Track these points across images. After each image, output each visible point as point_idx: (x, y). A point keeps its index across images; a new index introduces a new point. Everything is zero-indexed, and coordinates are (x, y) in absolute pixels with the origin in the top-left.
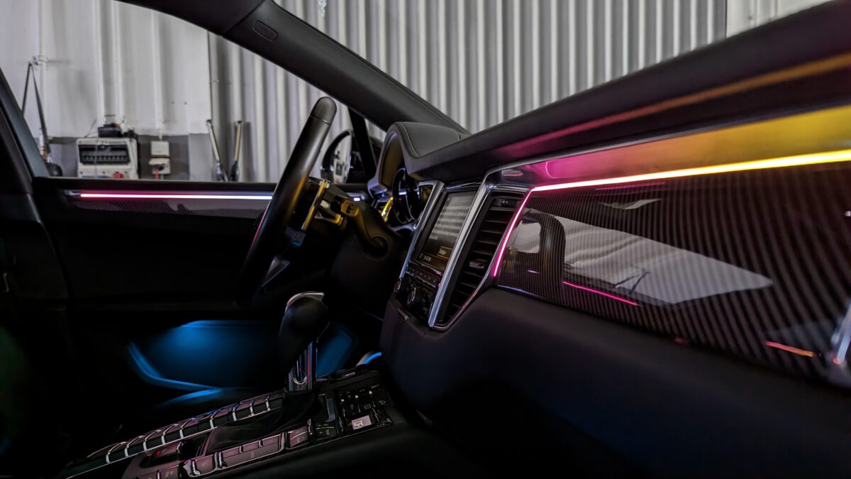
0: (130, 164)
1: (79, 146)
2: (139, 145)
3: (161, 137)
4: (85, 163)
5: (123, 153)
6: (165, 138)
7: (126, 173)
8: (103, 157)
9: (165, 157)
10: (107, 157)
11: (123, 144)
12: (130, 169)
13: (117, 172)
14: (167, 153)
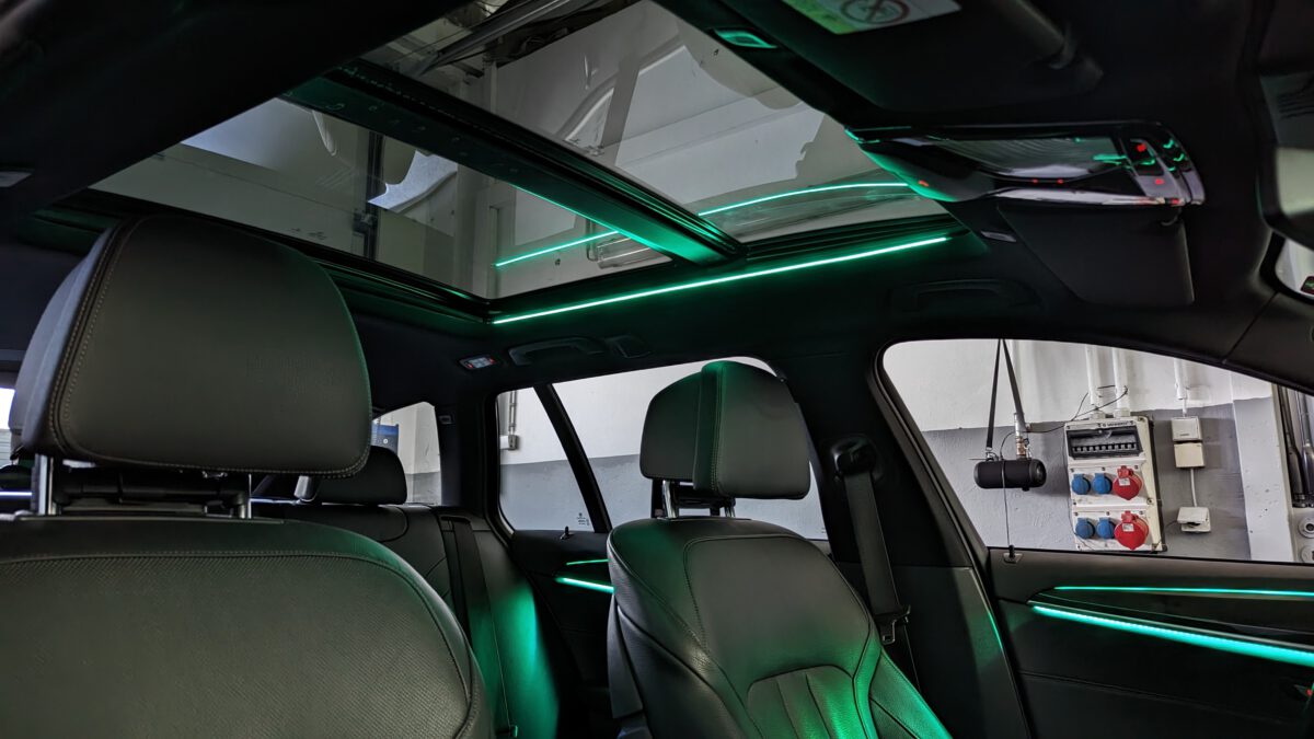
0: (1141, 454)
1: (1068, 432)
2: (1151, 425)
3: (1184, 411)
4: (1075, 456)
5: (1131, 439)
6: (1192, 412)
7: (1136, 467)
8: (1100, 446)
9: (1195, 441)
10: (1107, 446)
11: (1129, 425)
12: (1143, 463)
13: (1124, 467)
14: (1197, 435)
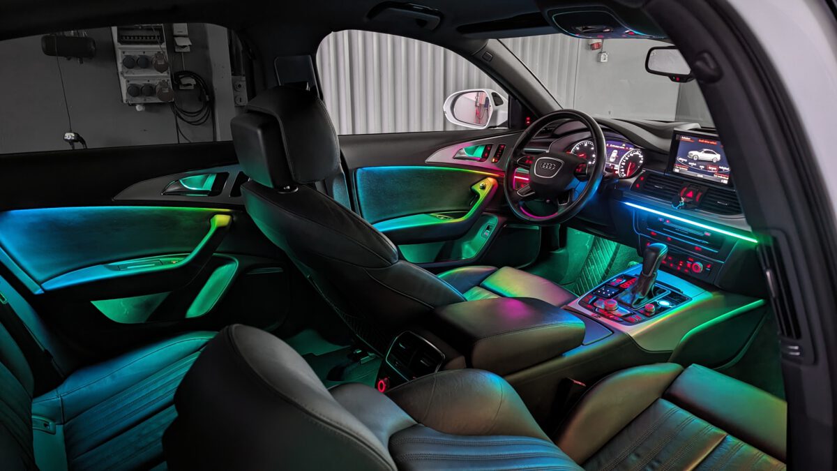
4: (121, 42)
5: (157, 34)
9: (184, 36)
10: (142, 37)
12: (163, 49)
14: (186, 33)
